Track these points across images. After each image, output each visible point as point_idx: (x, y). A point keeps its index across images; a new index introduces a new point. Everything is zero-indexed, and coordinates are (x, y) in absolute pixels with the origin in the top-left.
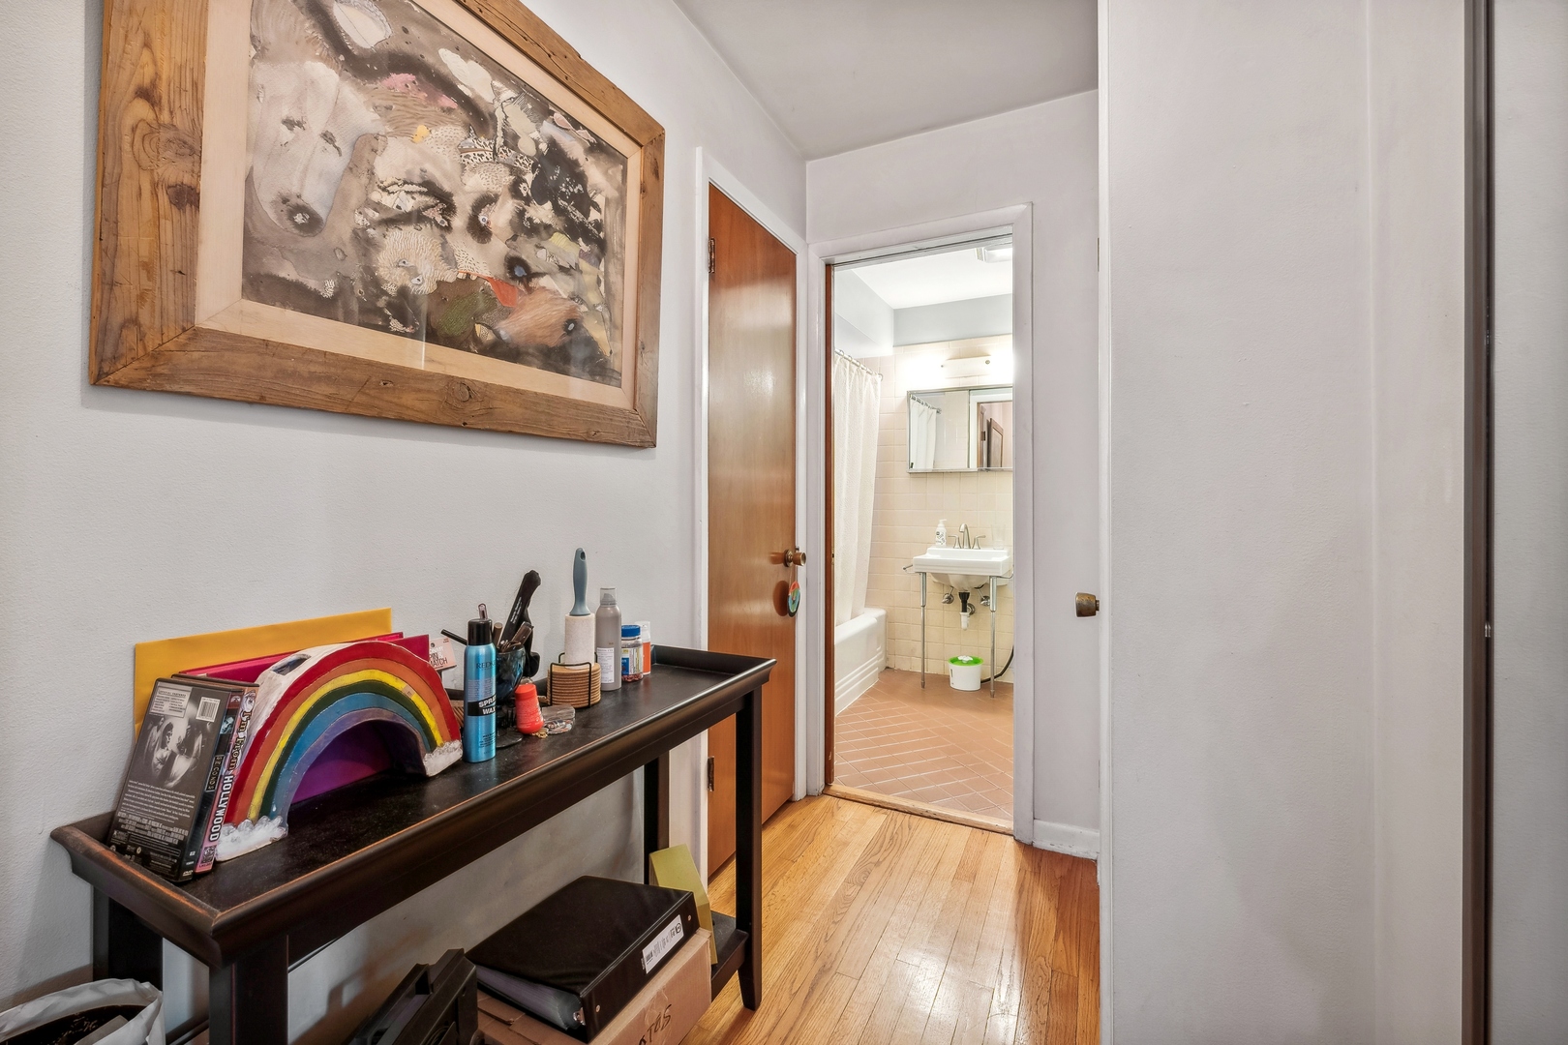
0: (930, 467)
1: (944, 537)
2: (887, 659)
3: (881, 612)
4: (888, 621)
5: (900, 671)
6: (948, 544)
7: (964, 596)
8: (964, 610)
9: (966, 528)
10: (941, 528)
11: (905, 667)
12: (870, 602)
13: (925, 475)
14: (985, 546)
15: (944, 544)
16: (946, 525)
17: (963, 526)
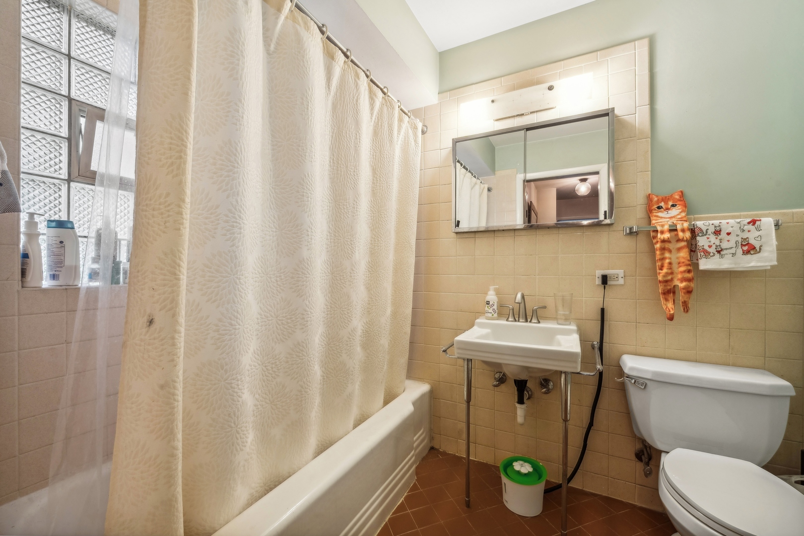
0: (483, 225)
1: (495, 307)
2: (432, 439)
3: (424, 388)
4: (432, 396)
5: (444, 454)
6: (501, 315)
7: (521, 385)
8: (521, 401)
9: (523, 297)
10: (492, 297)
11: (451, 450)
12: (412, 373)
13: (472, 235)
14: (546, 318)
15: (496, 315)
16: (498, 292)
17: (519, 296)
